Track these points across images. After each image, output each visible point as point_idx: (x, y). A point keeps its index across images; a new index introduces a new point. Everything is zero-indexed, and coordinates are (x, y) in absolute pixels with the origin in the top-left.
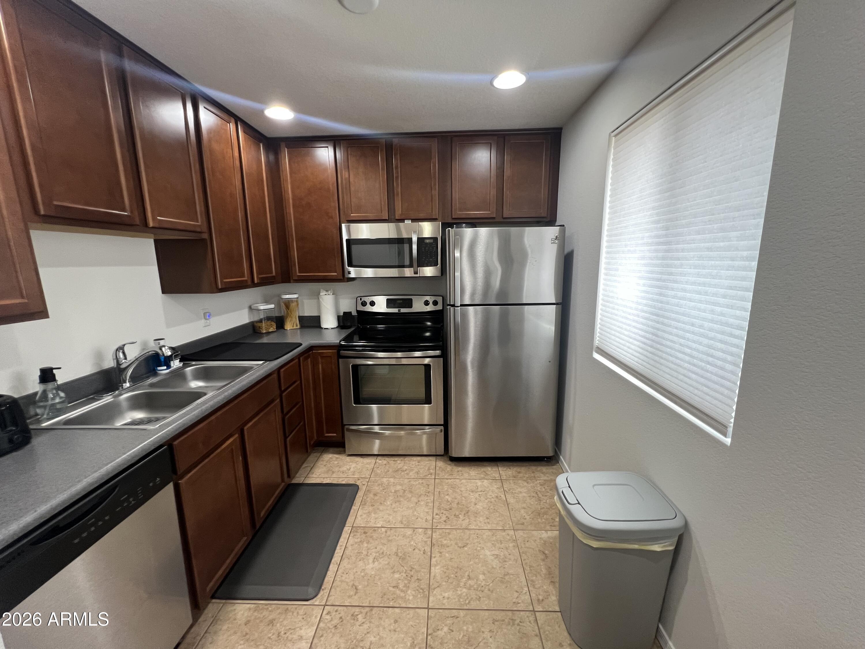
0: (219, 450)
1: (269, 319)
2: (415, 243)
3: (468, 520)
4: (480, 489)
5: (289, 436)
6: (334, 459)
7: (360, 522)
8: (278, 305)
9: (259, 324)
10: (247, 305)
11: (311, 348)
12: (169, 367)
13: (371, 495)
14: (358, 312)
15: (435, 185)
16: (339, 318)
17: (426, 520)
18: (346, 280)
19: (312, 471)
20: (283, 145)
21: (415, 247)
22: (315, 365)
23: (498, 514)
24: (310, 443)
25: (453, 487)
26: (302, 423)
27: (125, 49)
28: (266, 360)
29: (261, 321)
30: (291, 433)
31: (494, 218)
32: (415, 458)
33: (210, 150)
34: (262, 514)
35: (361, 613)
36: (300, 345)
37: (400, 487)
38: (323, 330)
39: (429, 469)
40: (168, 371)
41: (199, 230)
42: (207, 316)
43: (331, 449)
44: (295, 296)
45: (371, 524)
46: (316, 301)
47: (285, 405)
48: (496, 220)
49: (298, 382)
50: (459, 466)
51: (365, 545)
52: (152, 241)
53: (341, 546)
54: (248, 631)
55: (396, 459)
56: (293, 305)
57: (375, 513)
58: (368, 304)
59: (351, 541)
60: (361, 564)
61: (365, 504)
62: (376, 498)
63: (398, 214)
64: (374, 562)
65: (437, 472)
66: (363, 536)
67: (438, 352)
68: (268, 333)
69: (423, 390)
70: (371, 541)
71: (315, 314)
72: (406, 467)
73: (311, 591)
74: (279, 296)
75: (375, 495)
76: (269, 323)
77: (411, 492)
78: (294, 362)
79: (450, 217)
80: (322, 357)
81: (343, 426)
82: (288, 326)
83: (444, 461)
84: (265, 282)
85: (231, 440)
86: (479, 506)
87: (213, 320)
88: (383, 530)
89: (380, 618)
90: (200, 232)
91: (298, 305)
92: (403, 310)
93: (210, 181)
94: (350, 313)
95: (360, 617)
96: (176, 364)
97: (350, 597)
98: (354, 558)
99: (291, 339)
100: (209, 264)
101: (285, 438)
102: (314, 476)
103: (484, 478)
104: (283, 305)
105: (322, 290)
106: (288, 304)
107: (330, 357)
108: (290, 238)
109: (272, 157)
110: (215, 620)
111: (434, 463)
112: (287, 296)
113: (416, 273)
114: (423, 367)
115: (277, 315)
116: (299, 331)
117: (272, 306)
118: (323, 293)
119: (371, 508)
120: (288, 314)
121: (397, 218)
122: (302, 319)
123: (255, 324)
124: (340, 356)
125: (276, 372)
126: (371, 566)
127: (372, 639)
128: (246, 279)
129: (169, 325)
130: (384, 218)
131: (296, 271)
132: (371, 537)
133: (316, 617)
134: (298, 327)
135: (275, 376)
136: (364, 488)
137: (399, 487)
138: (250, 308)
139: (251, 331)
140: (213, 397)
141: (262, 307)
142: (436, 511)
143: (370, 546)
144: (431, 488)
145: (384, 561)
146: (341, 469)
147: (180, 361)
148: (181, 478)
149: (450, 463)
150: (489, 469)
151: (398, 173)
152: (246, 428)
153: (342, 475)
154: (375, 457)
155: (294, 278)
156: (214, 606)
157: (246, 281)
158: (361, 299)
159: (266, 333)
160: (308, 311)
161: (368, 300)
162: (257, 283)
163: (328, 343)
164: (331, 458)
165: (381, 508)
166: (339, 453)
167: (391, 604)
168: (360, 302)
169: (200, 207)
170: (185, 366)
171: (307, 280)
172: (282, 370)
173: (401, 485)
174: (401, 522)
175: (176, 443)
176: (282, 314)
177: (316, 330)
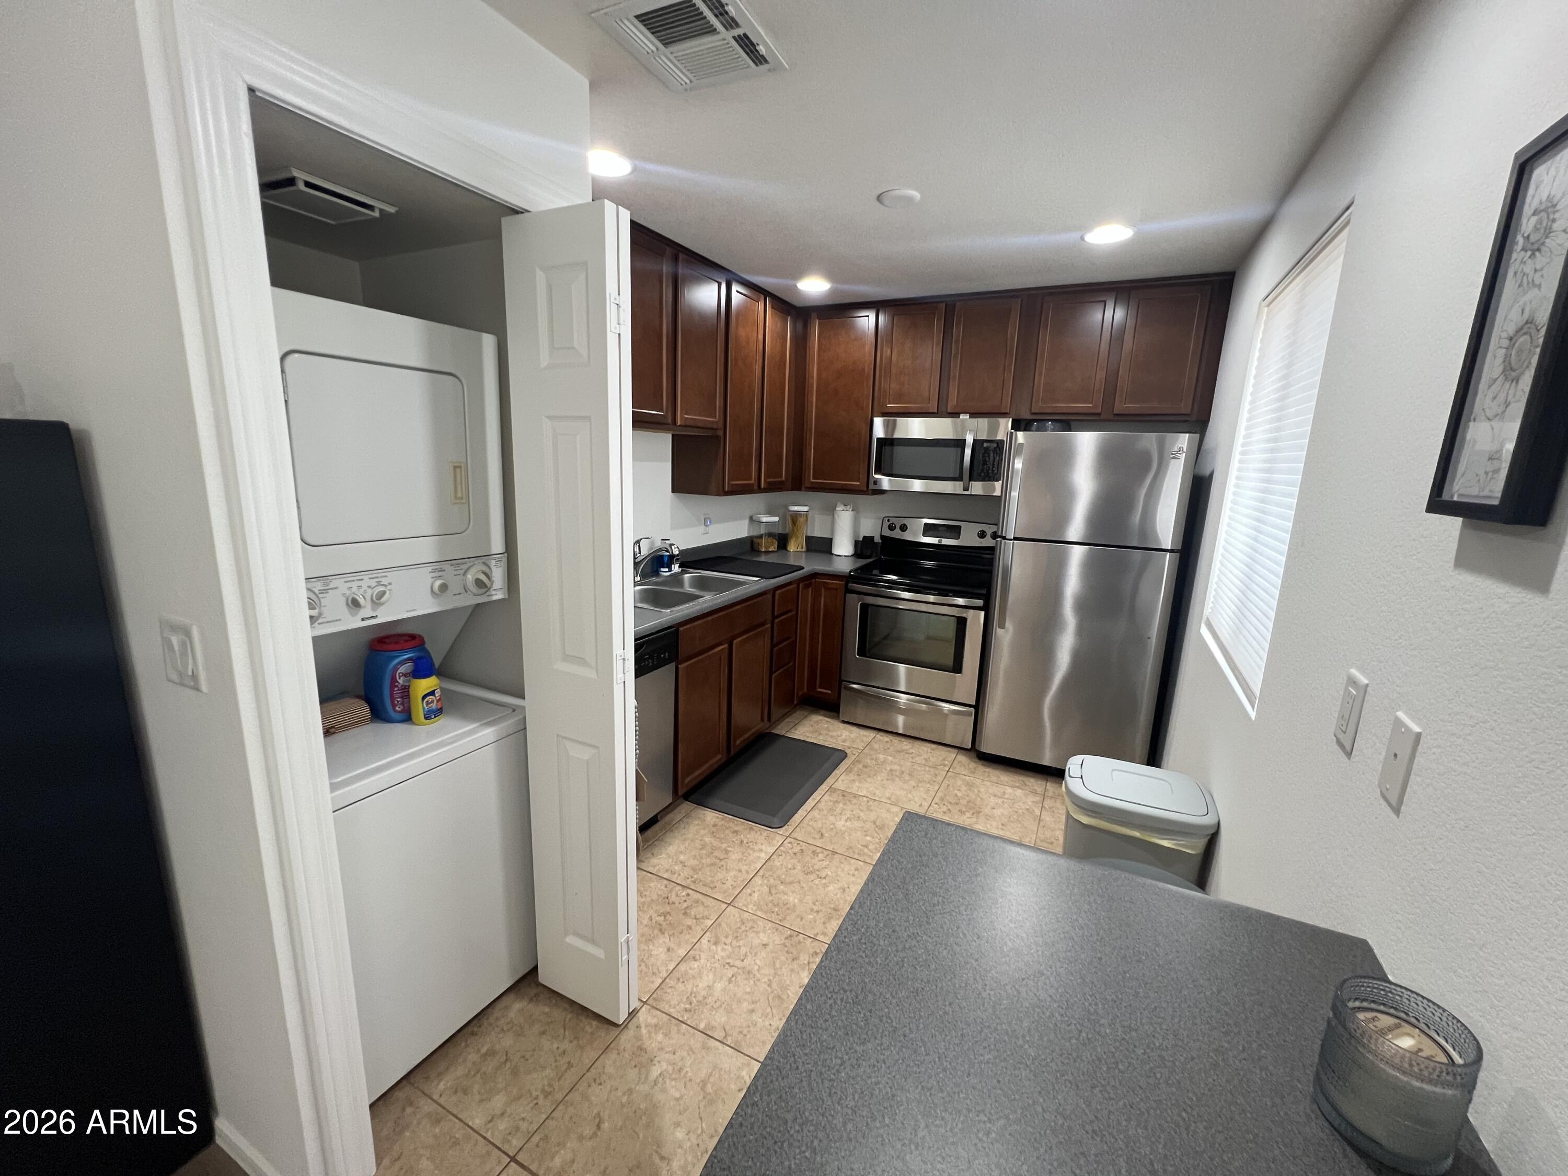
0: (710, 653)
1: (770, 535)
2: (969, 446)
3: (975, 820)
4: (1006, 796)
5: (775, 672)
6: (824, 722)
7: (840, 785)
8: (783, 519)
9: (758, 540)
10: (748, 516)
11: (815, 575)
12: (670, 570)
13: (860, 766)
14: (882, 537)
15: (1010, 365)
16: (857, 544)
17: (921, 805)
18: (870, 492)
19: (796, 727)
20: (814, 315)
21: (968, 452)
22: (816, 597)
23: (1019, 825)
24: (798, 694)
25: (970, 786)
26: (791, 664)
27: (681, 256)
28: (762, 578)
29: (761, 537)
30: (778, 669)
31: (1099, 414)
32: (928, 745)
33: (736, 337)
34: (738, 742)
35: (823, 852)
36: (803, 568)
37: (899, 768)
38: (834, 556)
39: (944, 760)
40: (668, 574)
41: (715, 426)
42: (706, 521)
43: (823, 712)
44: (806, 509)
45: (854, 790)
46: (830, 517)
47: (775, 634)
48: (1102, 417)
49: (794, 613)
50: (989, 767)
51: (841, 805)
52: (670, 436)
53: (814, 799)
54: (715, 831)
55: (903, 740)
56: (802, 519)
57: (860, 782)
58: (898, 529)
59: (826, 797)
60: (832, 818)
61: (850, 772)
62: (865, 770)
63: (951, 406)
64: (846, 821)
65: (954, 765)
66: (841, 798)
67: (980, 603)
68: (767, 552)
69: (951, 650)
70: (848, 803)
71: (826, 535)
72: (911, 751)
73: (776, 821)
74: (786, 507)
75: (865, 767)
76: (770, 539)
77: (910, 775)
78: (791, 587)
79: (1028, 413)
80: (827, 589)
81: (841, 681)
82: (792, 547)
83: (971, 758)
84: (773, 487)
85: (721, 647)
86: (997, 812)
87: (713, 528)
88: (865, 799)
89: (841, 862)
90: (716, 429)
91: (807, 520)
92: (946, 542)
93: (732, 371)
94: (872, 538)
95: (821, 856)
96: (676, 568)
97: (814, 838)
98: (825, 812)
99: (792, 561)
100: (720, 463)
101: (771, 673)
102: (797, 732)
103: (1018, 787)
104: (789, 519)
105: (839, 503)
106: (795, 517)
107: (836, 589)
108: (808, 433)
109: (800, 326)
110: (687, 815)
111: (953, 756)
112: (796, 508)
113: (966, 489)
114: (956, 619)
115: (781, 531)
116: (804, 554)
117: (776, 519)
118: (840, 508)
119: (856, 777)
120: (793, 530)
121: (949, 410)
122: (809, 539)
123: (755, 540)
124: (849, 591)
125: (771, 593)
126: (842, 822)
127: (829, 873)
128: (752, 482)
129: (674, 527)
130: (931, 411)
131: (809, 476)
132: (850, 801)
133: (778, 842)
134: (804, 550)
135: (769, 596)
136: (854, 757)
137: (896, 767)
138: (751, 518)
139: (748, 547)
140: (709, 601)
141: (765, 519)
142: (936, 800)
143: (845, 807)
144: (940, 779)
145: (857, 824)
146: (830, 733)
147: (679, 567)
148: (681, 664)
149: (977, 760)
150: (1032, 780)
151: (958, 349)
152: (735, 641)
153: (830, 739)
154: (876, 732)
155: (806, 485)
156: (686, 806)
157: (752, 485)
158: (888, 521)
159: (765, 552)
160: (818, 531)
161: (898, 522)
162: (764, 488)
163: (835, 572)
164: (821, 720)
165: (869, 780)
166: (832, 718)
167: (856, 856)
168: (886, 524)
169: (720, 402)
170: (684, 572)
171: (822, 488)
172: (778, 592)
173: (901, 766)
174: (889, 798)
175: (681, 629)
176: (787, 531)
177: (828, 555)
